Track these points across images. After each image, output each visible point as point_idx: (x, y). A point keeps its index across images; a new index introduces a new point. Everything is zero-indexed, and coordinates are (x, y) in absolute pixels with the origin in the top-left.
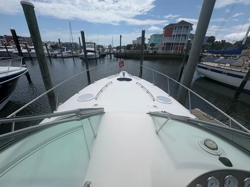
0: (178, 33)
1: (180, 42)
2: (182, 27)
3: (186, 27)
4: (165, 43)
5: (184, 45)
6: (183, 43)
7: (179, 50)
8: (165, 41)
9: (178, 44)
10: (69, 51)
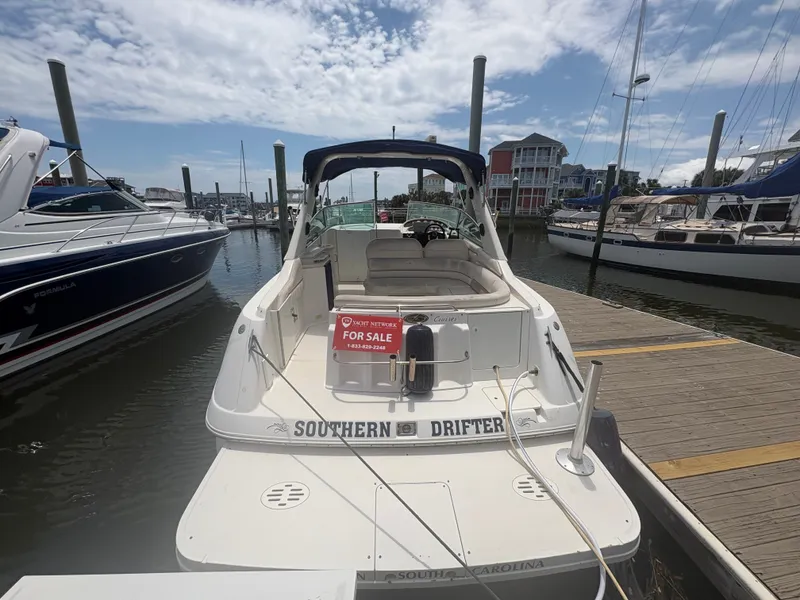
0: (528, 165)
1: (533, 186)
2: (535, 149)
3: (546, 149)
4: (494, 190)
5: (544, 194)
6: (541, 189)
7: (534, 206)
8: (494, 184)
9: (528, 191)
10: (236, 215)
